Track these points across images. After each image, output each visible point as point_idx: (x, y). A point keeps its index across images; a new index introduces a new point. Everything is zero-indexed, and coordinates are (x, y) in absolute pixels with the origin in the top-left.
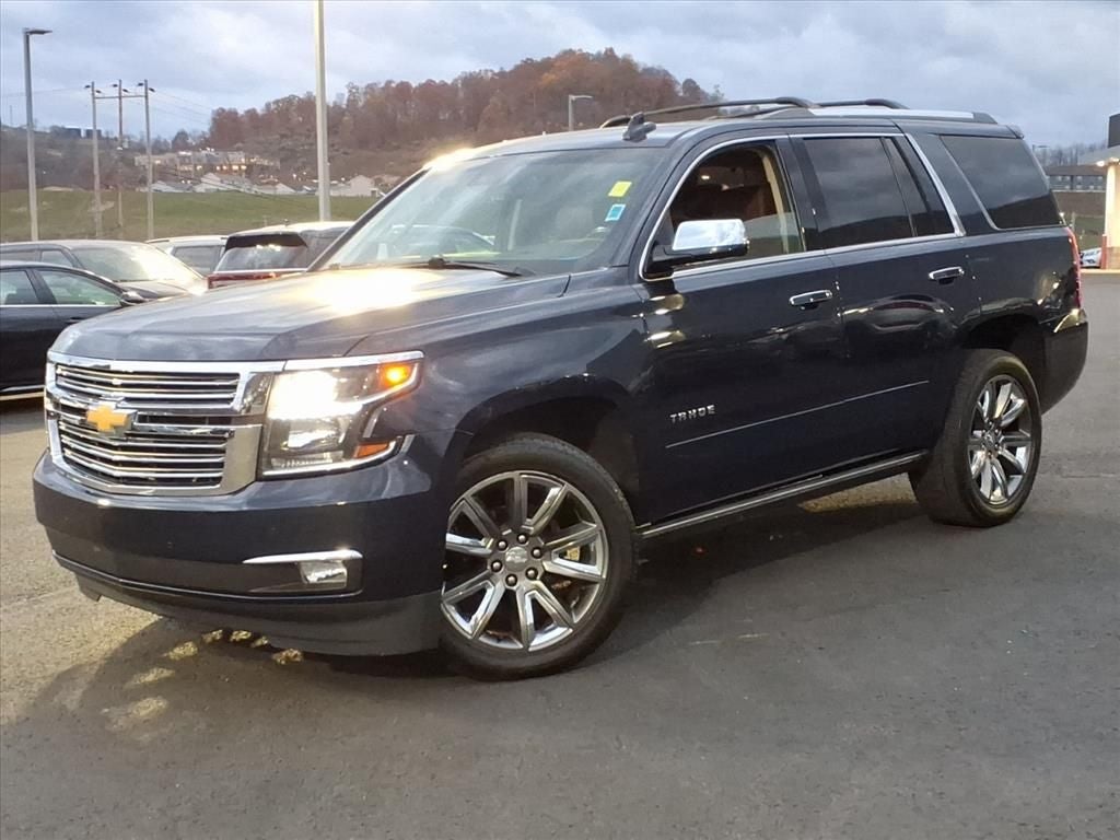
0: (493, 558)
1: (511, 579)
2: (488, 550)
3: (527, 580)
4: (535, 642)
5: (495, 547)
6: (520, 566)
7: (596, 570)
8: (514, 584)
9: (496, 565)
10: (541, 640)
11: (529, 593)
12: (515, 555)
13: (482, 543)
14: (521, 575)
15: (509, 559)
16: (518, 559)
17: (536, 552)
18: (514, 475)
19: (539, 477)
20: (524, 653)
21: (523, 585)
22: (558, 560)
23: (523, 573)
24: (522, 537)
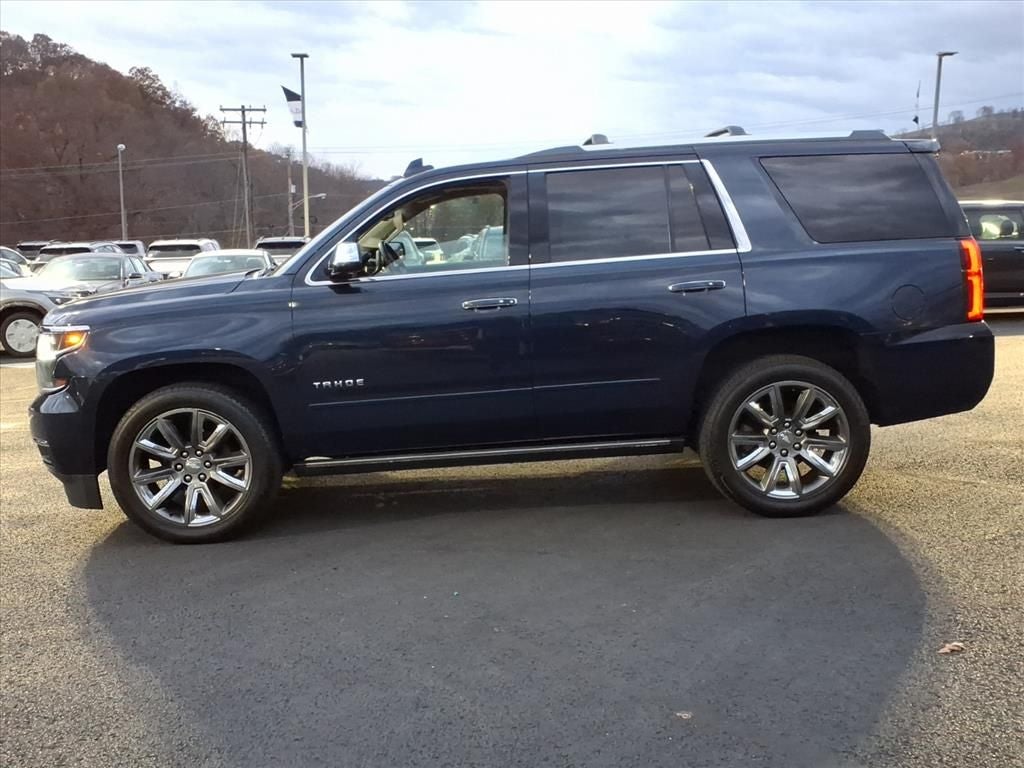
0: (176, 462)
1: (188, 478)
2: (173, 456)
3: (198, 481)
4: (195, 521)
5: (180, 454)
6: (195, 471)
7: (242, 484)
8: (189, 481)
9: (179, 466)
10: (199, 521)
11: (196, 489)
12: (192, 463)
13: (169, 450)
14: (195, 476)
15: (188, 464)
16: (194, 466)
17: (207, 464)
18: (194, 411)
19: (212, 416)
20: (185, 527)
21: (195, 483)
22: (220, 472)
23: (197, 475)
24: (199, 452)
